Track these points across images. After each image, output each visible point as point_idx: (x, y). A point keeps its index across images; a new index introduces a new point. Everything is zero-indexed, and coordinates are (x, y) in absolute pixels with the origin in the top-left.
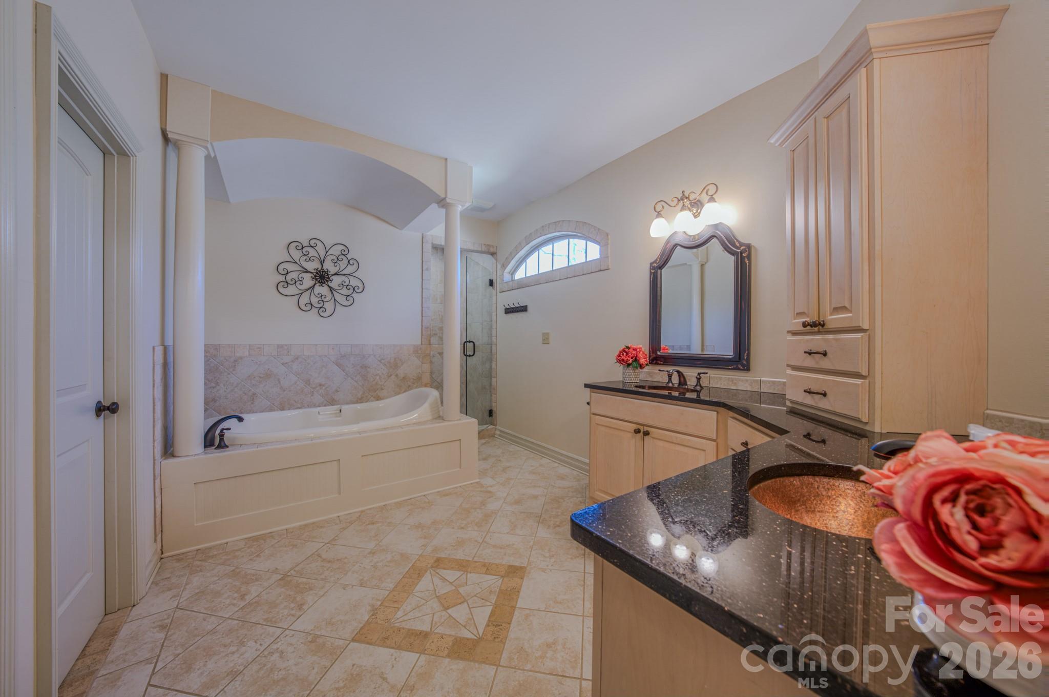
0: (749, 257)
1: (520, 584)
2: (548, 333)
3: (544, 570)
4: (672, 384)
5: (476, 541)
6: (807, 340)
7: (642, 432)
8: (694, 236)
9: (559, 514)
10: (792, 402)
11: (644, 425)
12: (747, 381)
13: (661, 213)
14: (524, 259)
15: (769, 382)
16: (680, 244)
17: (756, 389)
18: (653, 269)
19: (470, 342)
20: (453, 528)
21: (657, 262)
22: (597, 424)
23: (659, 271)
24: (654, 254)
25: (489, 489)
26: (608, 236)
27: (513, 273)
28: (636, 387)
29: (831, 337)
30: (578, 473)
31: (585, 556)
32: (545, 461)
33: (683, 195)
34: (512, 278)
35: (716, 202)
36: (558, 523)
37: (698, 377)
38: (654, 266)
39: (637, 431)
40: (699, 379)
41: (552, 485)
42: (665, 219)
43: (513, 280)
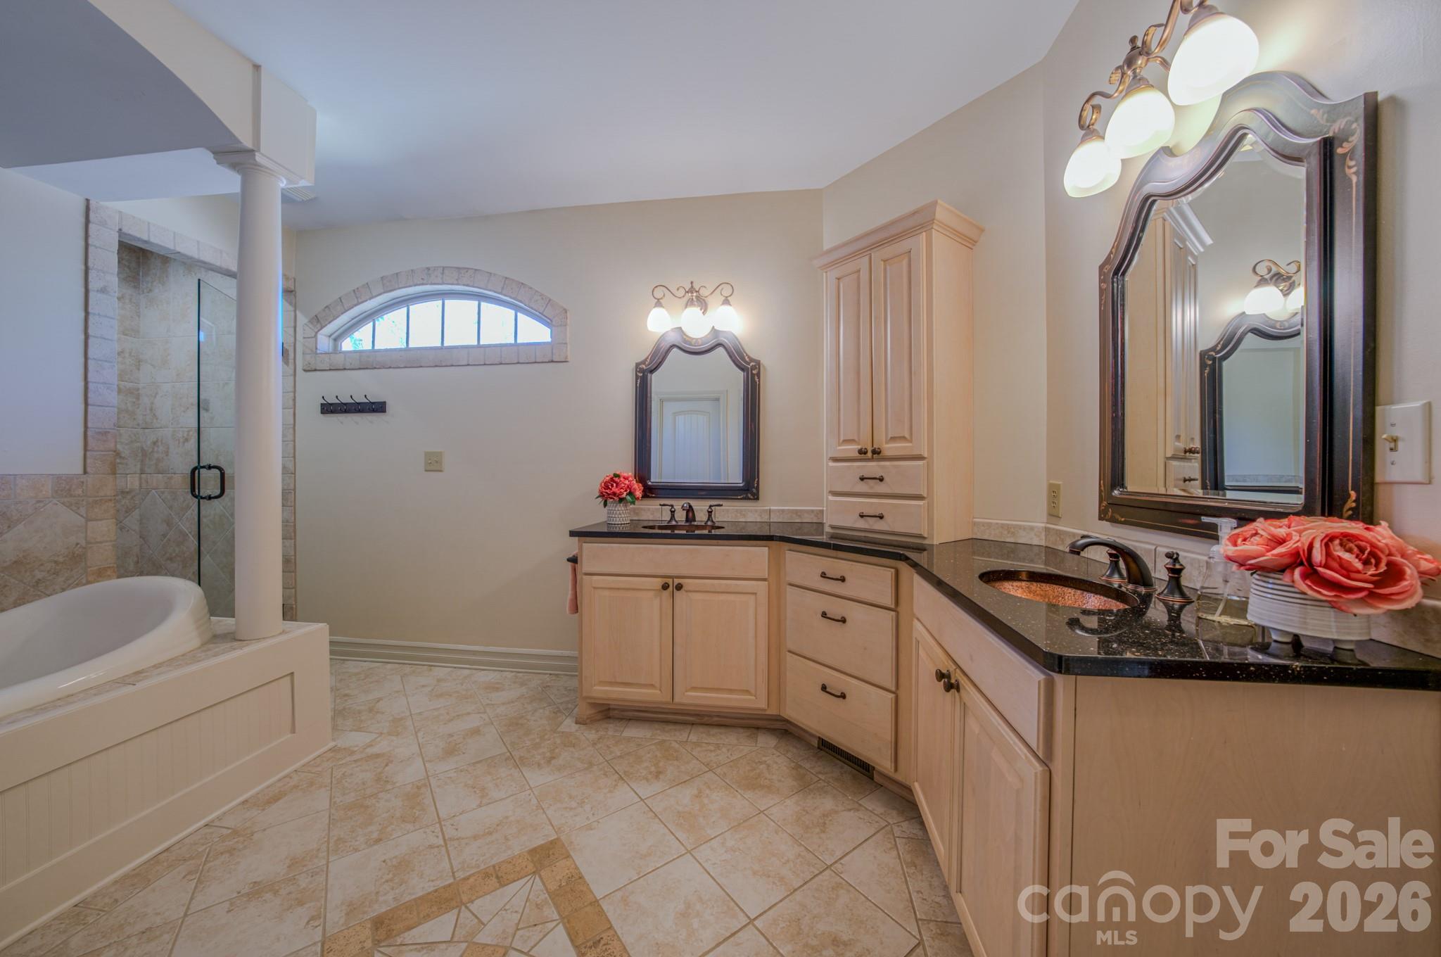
0: (758, 375)
1: (573, 866)
2: (441, 453)
3: (589, 828)
4: (676, 521)
5: (431, 847)
6: (858, 467)
7: (671, 586)
8: (697, 339)
9: (538, 740)
10: (833, 527)
11: (672, 577)
12: (756, 511)
13: (661, 301)
14: (372, 316)
15: (779, 511)
16: (677, 344)
17: (765, 519)
18: (639, 372)
19: (210, 467)
20: (356, 850)
21: (647, 363)
22: (594, 588)
23: (649, 375)
24: (642, 353)
25: (370, 751)
26: (566, 312)
27: (337, 338)
28: (645, 527)
29: (887, 463)
30: (513, 674)
31: (623, 779)
32: (440, 672)
33: (692, 287)
34: (335, 347)
35: (730, 305)
36: (548, 754)
37: (710, 510)
38: (643, 368)
39: (665, 587)
40: (710, 513)
41: (488, 704)
42: (667, 310)
43: (336, 350)
